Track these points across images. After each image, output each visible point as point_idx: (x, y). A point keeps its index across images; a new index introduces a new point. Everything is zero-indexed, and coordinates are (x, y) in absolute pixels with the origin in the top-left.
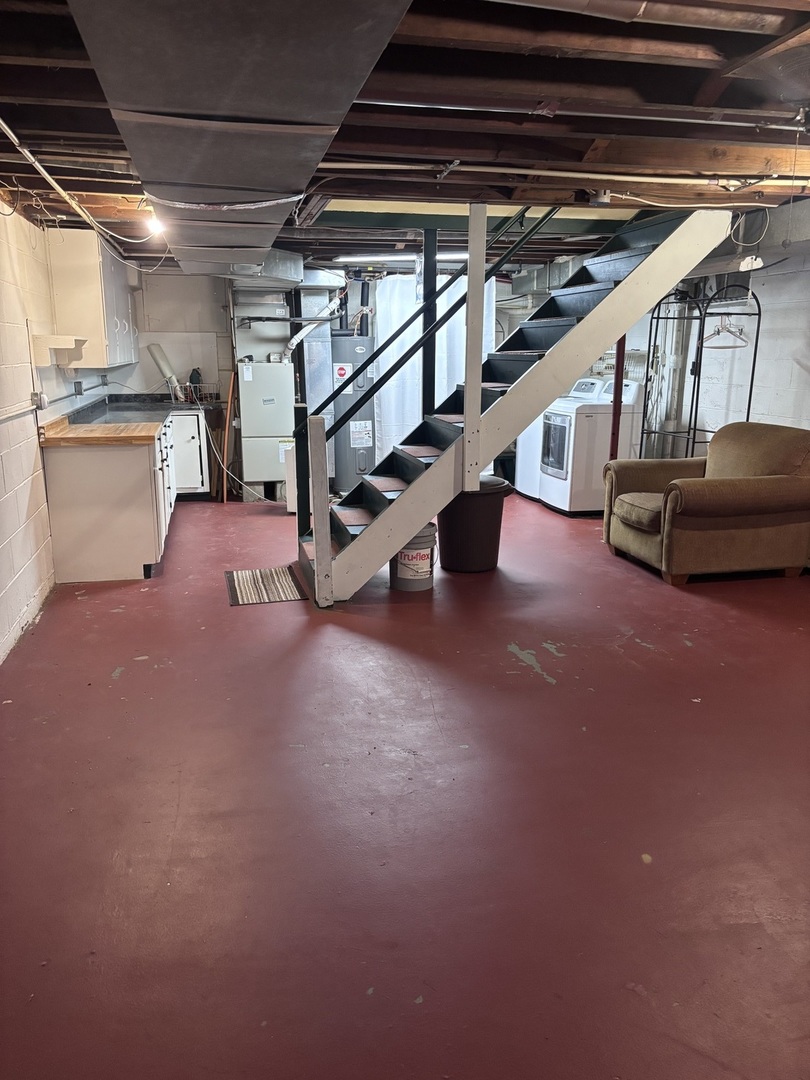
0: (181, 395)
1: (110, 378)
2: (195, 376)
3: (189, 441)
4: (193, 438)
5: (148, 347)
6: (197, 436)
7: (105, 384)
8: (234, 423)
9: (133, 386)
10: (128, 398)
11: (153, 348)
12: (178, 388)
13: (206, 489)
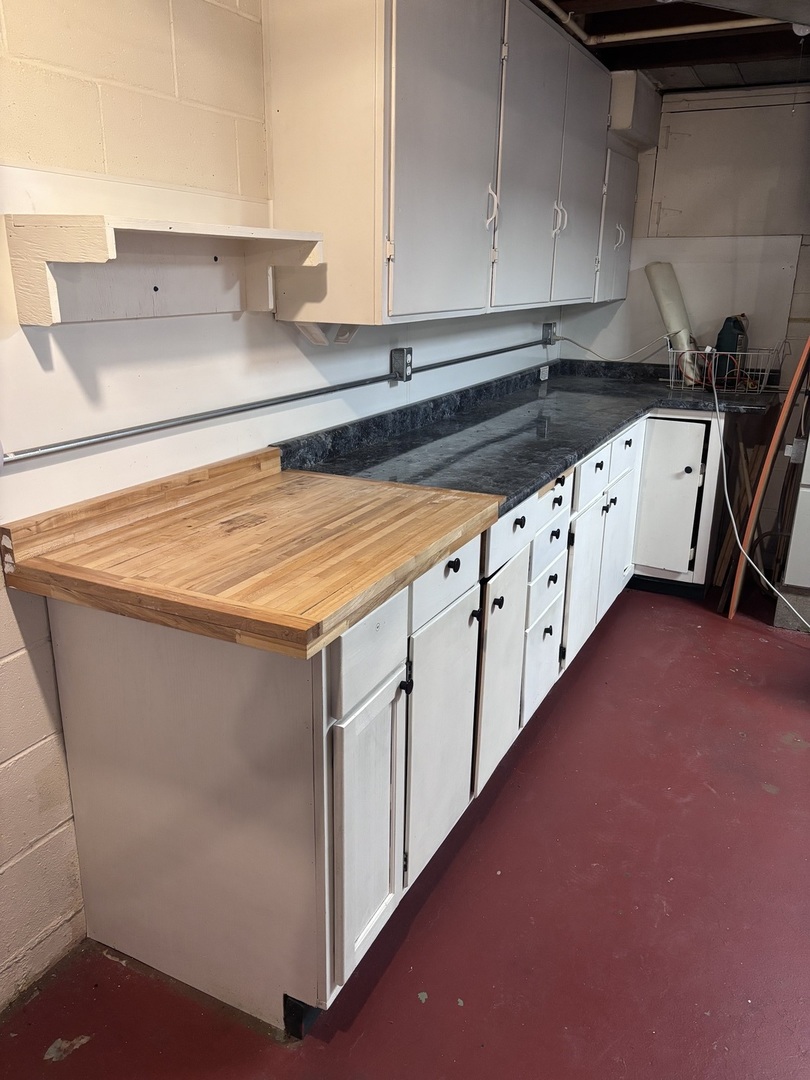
0: (690, 373)
1: (559, 330)
2: (733, 331)
3: (678, 476)
4: (688, 470)
5: (647, 269)
6: (697, 465)
7: (546, 342)
8: (789, 451)
9: (605, 345)
10: (593, 369)
11: (654, 270)
12: (687, 357)
13: (698, 577)
